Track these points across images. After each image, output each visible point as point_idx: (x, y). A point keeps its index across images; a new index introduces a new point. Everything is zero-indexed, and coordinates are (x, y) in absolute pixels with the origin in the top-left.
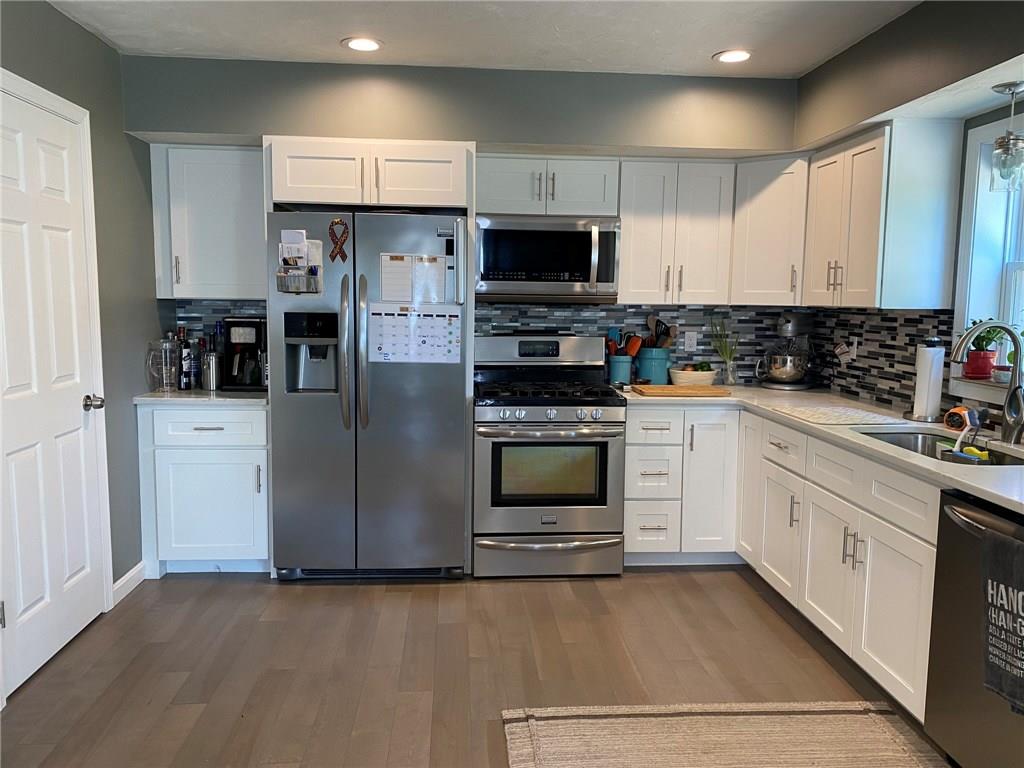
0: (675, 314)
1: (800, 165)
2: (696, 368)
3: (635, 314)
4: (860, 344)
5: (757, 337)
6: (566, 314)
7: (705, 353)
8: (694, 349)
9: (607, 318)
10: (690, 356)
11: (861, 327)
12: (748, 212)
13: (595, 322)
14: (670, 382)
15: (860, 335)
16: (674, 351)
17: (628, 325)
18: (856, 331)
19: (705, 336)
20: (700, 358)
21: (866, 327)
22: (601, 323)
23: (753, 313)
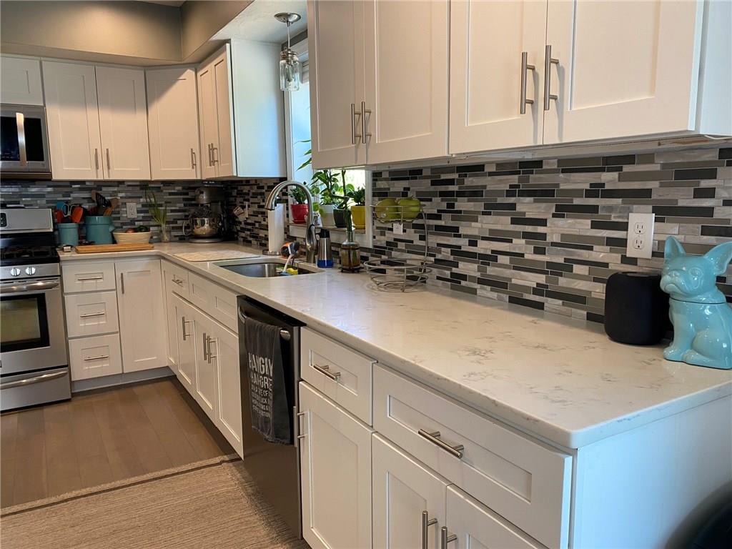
0: (116, 189)
1: (189, 74)
2: (135, 230)
3: (80, 189)
4: (249, 206)
5: (185, 205)
6: (13, 190)
7: (144, 219)
8: (135, 215)
9: (54, 193)
10: (133, 221)
11: (248, 194)
12: (158, 108)
13: (42, 196)
14: (114, 242)
15: (248, 200)
16: (119, 218)
17: (75, 198)
18: (247, 197)
19: (143, 206)
20: (141, 223)
21: (251, 195)
22: (49, 197)
23: (180, 188)
